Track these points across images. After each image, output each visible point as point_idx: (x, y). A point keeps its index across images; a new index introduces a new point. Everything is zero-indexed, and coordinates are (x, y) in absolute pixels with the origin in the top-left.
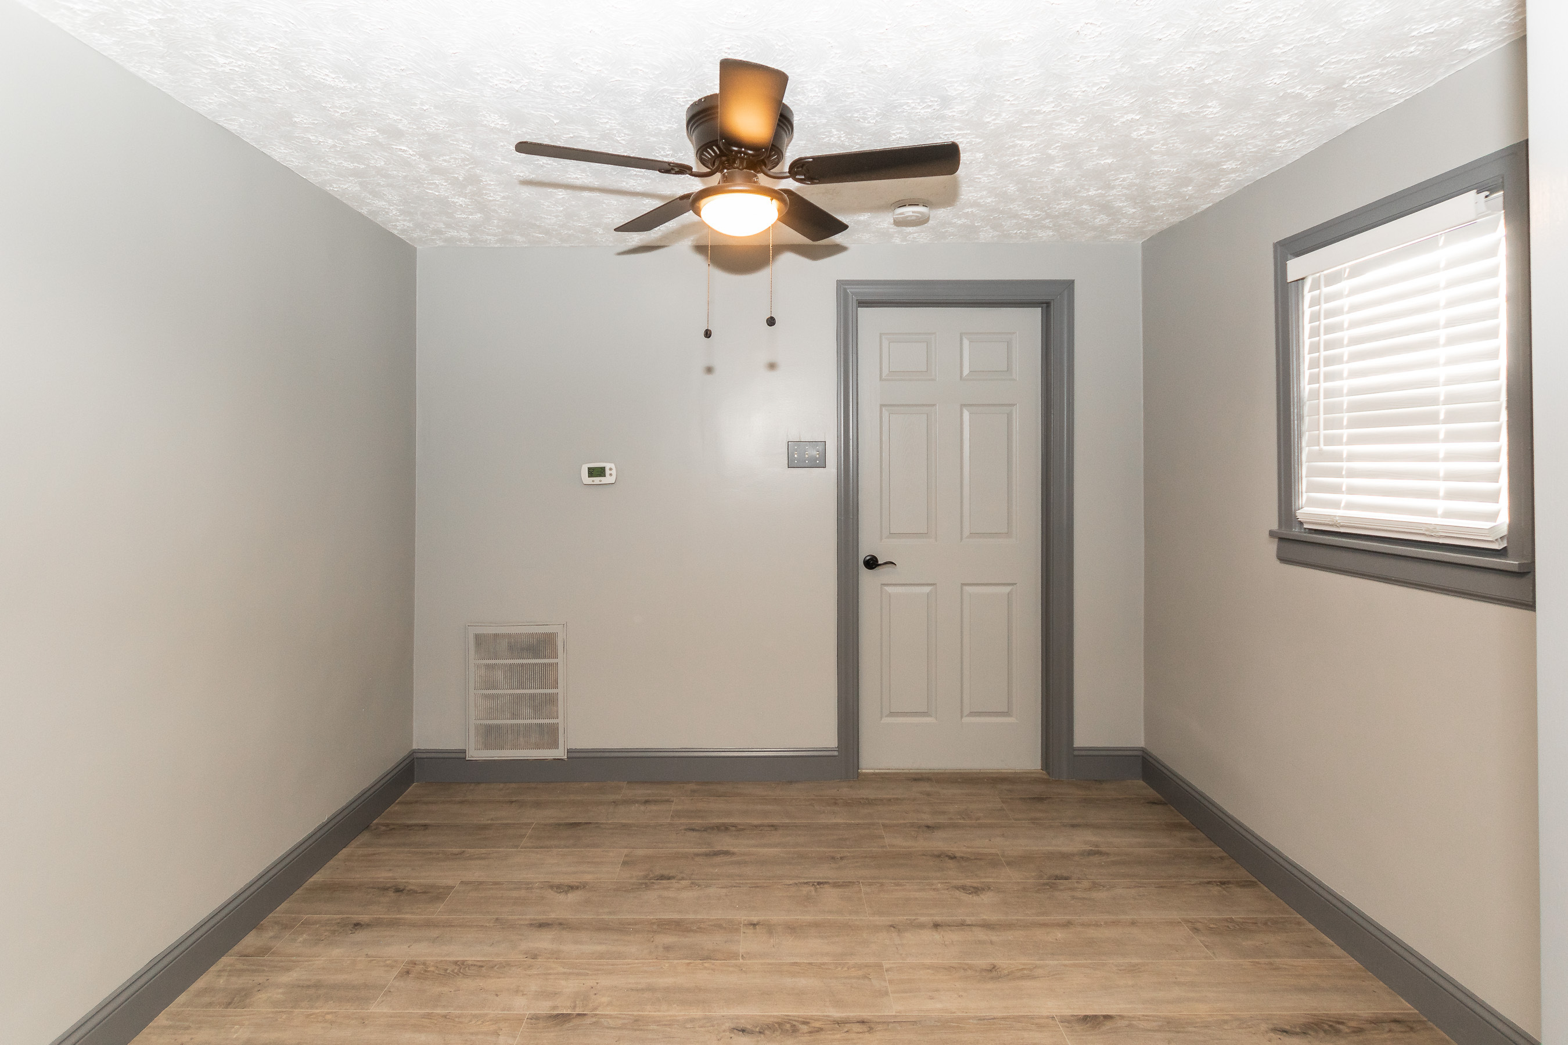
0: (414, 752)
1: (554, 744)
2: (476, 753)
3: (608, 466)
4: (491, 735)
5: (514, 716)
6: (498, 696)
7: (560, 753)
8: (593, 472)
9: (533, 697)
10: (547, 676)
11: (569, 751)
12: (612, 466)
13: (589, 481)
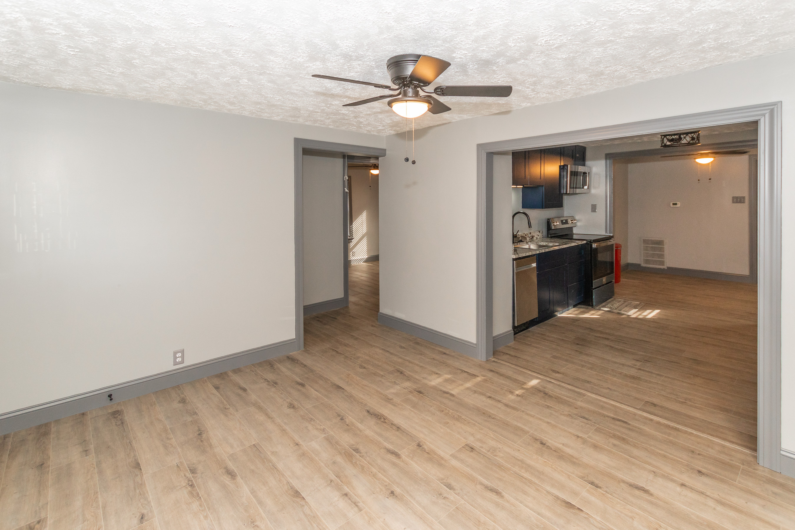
0: (628, 263)
1: (663, 265)
2: (643, 265)
3: (678, 203)
4: (647, 261)
5: (653, 258)
6: (648, 253)
7: (665, 267)
8: (674, 204)
9: (658, 254)
10: (662, 250)
11: (667, 267)
12: (679, 203)
13: (673, 206)
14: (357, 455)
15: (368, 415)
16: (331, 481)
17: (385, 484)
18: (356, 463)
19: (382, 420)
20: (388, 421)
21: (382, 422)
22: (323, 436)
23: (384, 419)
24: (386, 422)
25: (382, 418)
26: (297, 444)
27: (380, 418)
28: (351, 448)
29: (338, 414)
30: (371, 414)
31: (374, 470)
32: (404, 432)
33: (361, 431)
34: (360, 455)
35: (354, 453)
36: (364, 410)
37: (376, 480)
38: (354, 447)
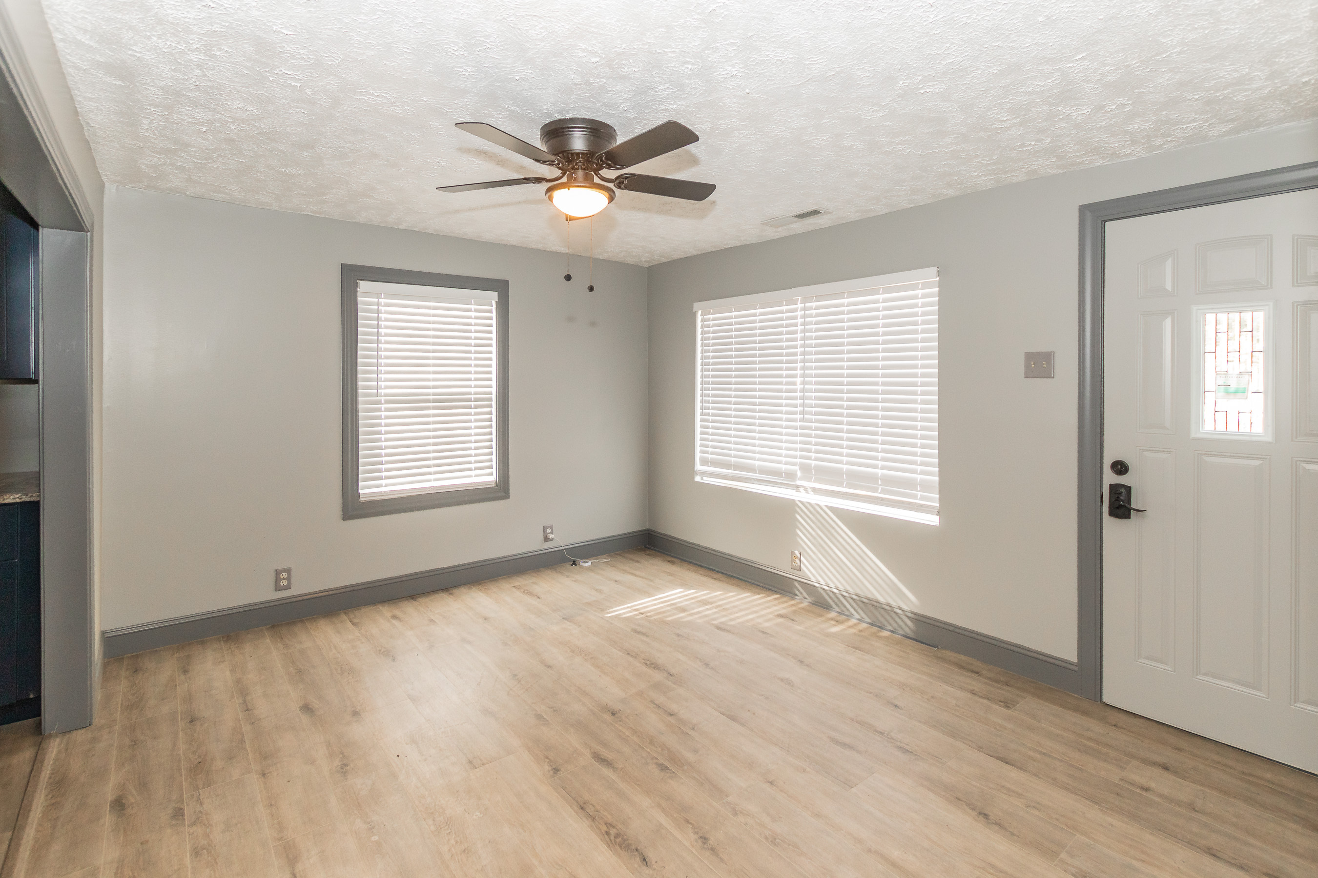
14: (661, 760)
15: (646, 847)
16: (693, 729)
17: (621, 723)
18: (663, 750)
19: (613, 832)
20: (601, 827)
21: (614, 827)
22: (730, 799)
23: (607, 833)
24: (606, 824)
25: (612, 838)
26: (771, 783)
27: (617, 836)
28: (674, 772)
29: (717, 855)
30: (637, 850)
31: (635, 738)
32: (574, 799)
33: (659, 806)
34: (656, 761)
35: (667, 764)
36: (655, 866)
37: (633, 727)
38: (668, 775)
